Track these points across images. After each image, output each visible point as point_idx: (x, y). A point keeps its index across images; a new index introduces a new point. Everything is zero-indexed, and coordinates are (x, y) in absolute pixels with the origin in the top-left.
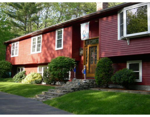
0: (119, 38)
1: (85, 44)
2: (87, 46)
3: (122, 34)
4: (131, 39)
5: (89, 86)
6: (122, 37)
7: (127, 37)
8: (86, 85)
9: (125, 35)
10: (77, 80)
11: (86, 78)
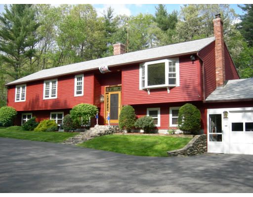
0: (141, 88)
1: (106, 91)
2: (108, 93)
3: (144, 85)
4: (152, 90)
5: (113, 131)
6: (144, 88)
7: (148, 88)
8: (111, 131)
9: (147, 86)
10: (100, 126)
11: (110, 124)
